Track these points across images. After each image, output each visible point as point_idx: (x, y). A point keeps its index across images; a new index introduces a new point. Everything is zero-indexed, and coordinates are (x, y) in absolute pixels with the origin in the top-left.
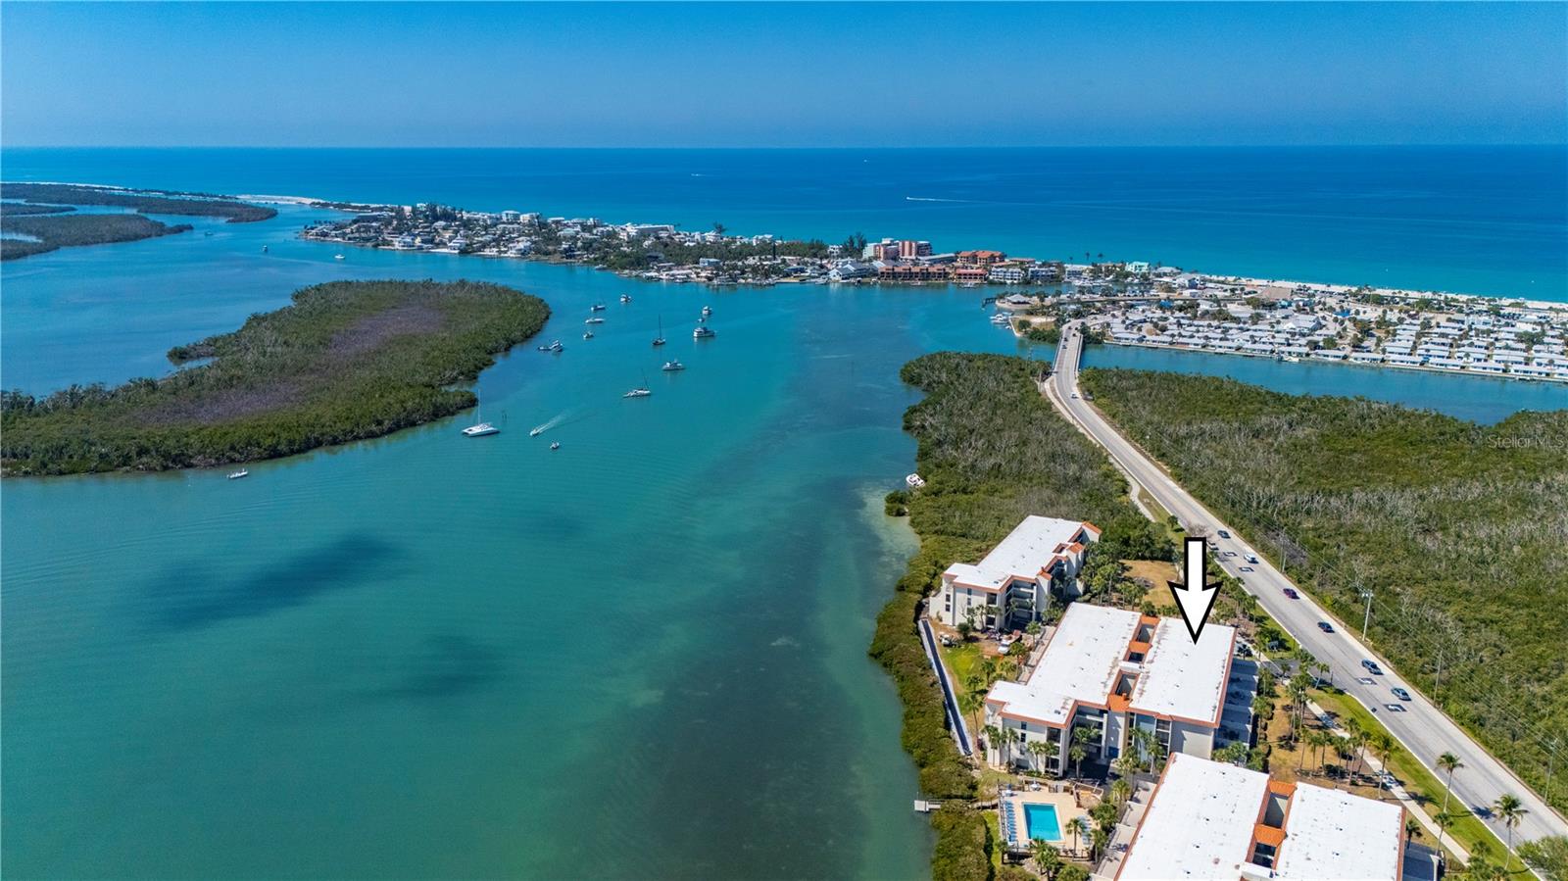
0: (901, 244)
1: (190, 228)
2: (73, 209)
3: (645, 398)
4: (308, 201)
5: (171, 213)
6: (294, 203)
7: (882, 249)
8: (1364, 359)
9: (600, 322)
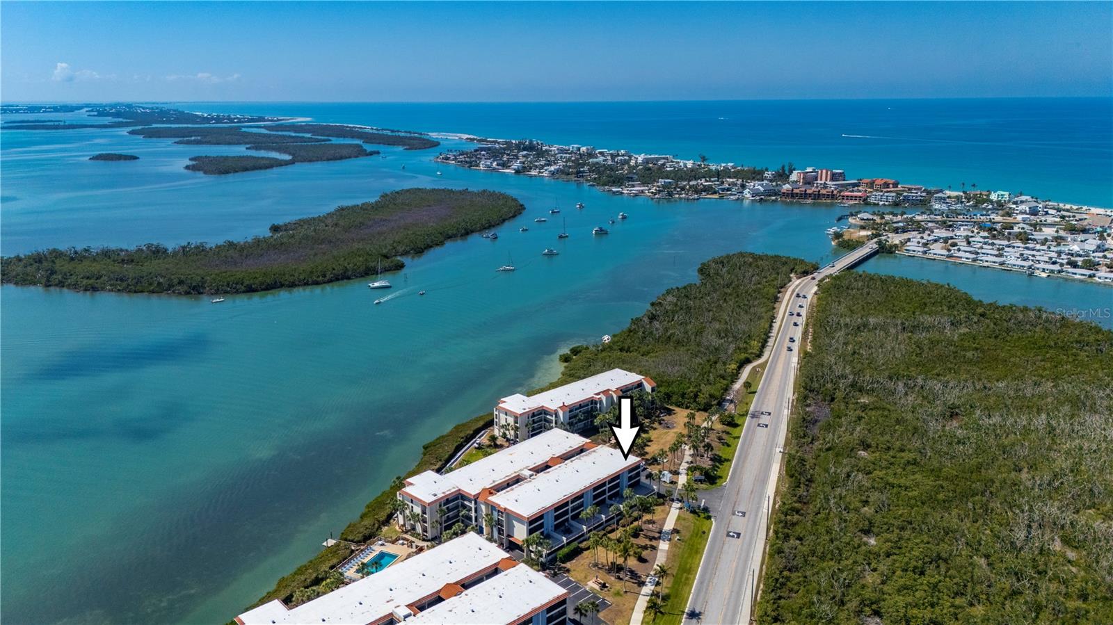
0: (820, 172)
1: (378, 153)
2: (330, 140)
3: (511, 272)
4: (465, 136)
5: (380, 143)
6: (457, 138)
7: (802, 175)
8: (1106, 278)
9: (545, 221)
